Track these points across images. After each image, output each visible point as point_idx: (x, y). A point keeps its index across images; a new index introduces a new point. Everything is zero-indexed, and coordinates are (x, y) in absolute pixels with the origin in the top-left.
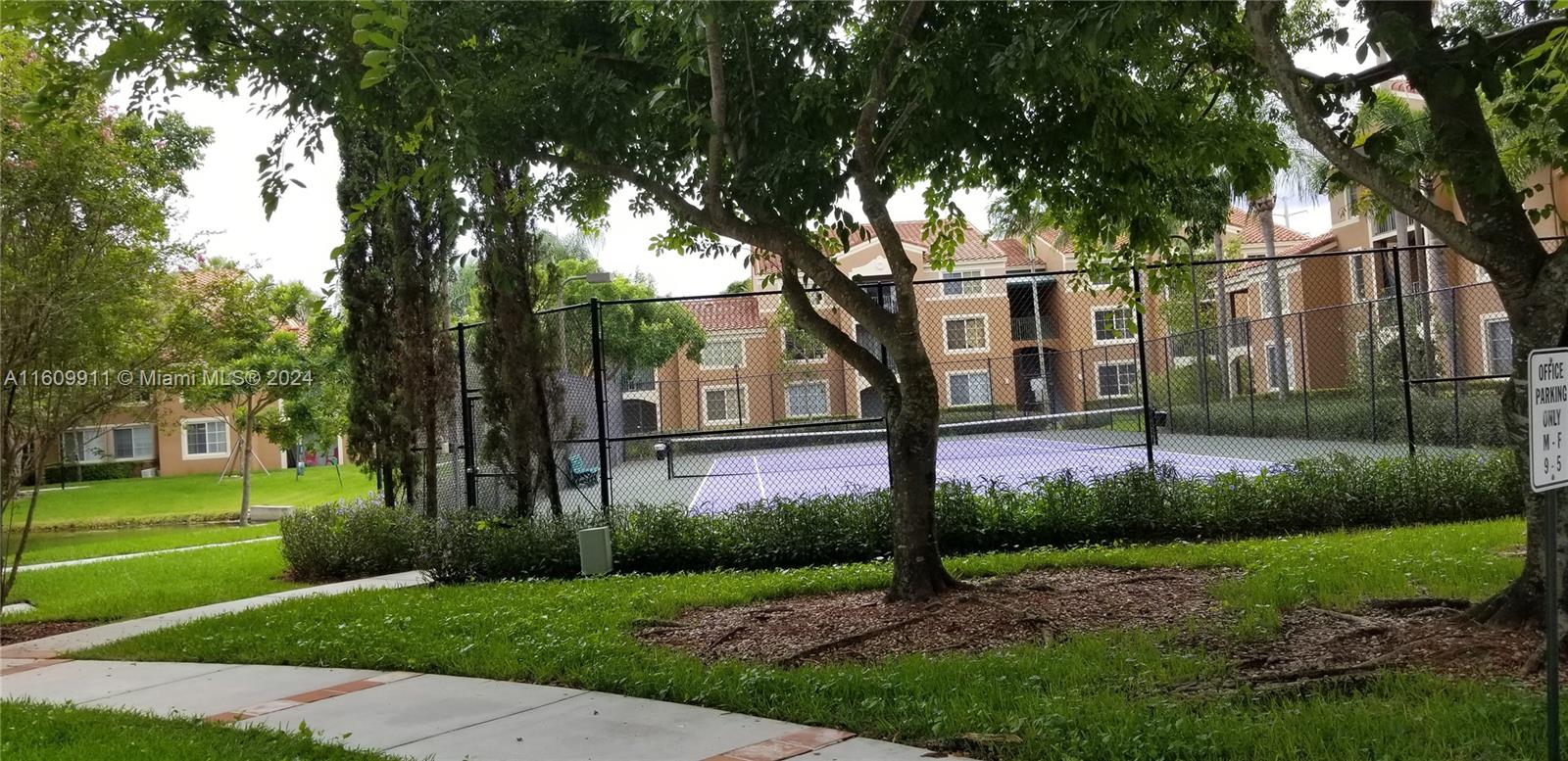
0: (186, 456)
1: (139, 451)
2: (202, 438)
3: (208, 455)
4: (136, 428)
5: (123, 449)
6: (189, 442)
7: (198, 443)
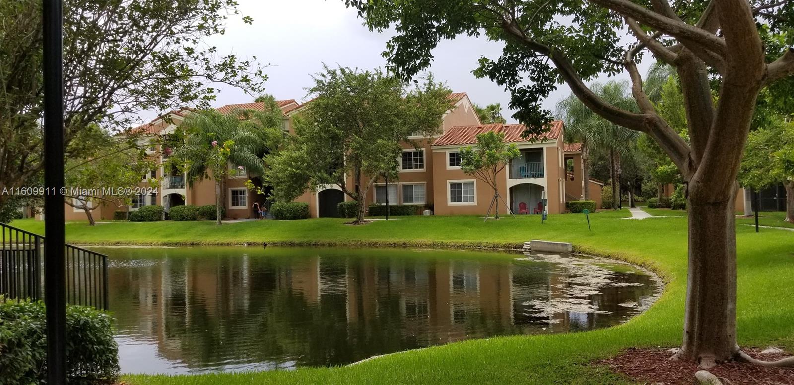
0: (450, 203)
1: (417, 200)
2: (459, 192)
3: (463, 203)
4: (416, 185)
5: (408, 197)
6: (451, 195)
7: (457, 196)
